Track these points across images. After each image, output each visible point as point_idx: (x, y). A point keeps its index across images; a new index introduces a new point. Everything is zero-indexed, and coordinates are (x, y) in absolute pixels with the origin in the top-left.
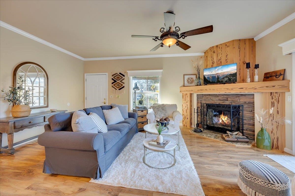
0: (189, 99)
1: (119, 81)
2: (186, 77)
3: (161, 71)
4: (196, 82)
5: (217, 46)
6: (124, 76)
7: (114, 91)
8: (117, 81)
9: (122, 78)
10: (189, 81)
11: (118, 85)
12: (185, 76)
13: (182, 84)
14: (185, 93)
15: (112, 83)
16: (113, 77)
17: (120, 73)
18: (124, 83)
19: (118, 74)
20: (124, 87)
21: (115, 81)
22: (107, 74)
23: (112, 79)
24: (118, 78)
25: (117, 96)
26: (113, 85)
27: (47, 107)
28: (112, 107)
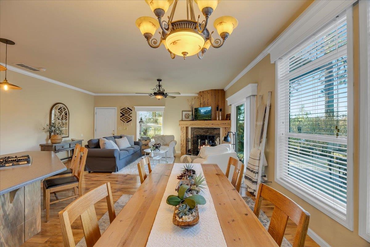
0: (185, 131)
1: (127, 115)
2: (184, 113)
3: (164, 107)
4: (190, 118)
5: (203, 92)
6: (131, 110)
7: (123, 124)
8: (125, 115)
9: (130, 112)
10: (186, 116)
11: (126, 118)
12: (183, 112)
13: (181, 119)
14: (182, 126)
15: (121, 117)
16: (121, 111)
17: (128, 108)
18: (131, 117)
19: (127, 108)
20: (131, 120)
21: (123, 115)
22: (116, 108)
23: (121, 113)
24: (126, 112)
25: (125, 128)
26: (121, 118)
27: (68, 137)
28: (121, 137)
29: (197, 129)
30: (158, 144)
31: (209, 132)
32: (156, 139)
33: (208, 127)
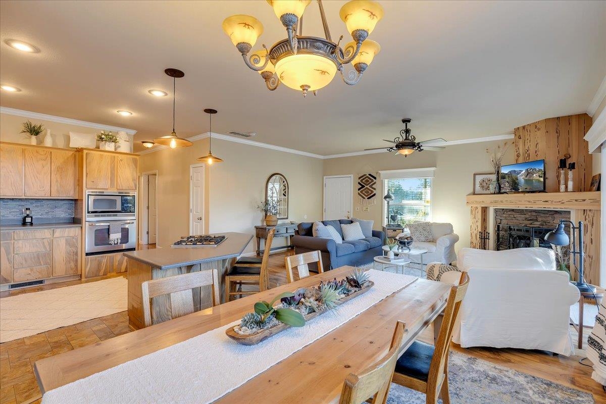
0: (479, 216)
1: (368, 187)
2: (479, 178)
3: (433, 169)
4: (492, 188)
5: (524, 127)
6: (375, 178)
7: (361, 200)
8: (366, 186)
9: (372, 181)
10: (484, 184)
11: (366, 192)
12: (477, 176)
13: (471, 190)
14: (475, 205)
15: (359, 189)
16: (359, 181)
17: (370, 175)
18: (375, 189)
19: (368, 175)
20: (375, 195)
21: (363, 186)
22: (352, 176)
23: (359, 183)
24: (367, 181)
25: (364, 209)
26: (359, 192)
27: (287, 218)
28: (352, 222)
29: (509, 213)
30: (407, 238)
31: (540, 219)
32: (412, 229)
33: (535, 207)
